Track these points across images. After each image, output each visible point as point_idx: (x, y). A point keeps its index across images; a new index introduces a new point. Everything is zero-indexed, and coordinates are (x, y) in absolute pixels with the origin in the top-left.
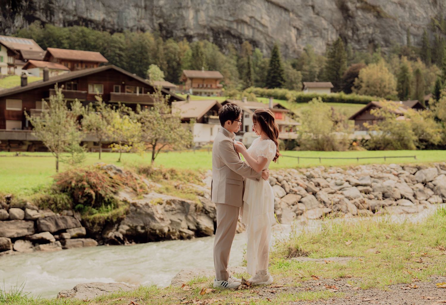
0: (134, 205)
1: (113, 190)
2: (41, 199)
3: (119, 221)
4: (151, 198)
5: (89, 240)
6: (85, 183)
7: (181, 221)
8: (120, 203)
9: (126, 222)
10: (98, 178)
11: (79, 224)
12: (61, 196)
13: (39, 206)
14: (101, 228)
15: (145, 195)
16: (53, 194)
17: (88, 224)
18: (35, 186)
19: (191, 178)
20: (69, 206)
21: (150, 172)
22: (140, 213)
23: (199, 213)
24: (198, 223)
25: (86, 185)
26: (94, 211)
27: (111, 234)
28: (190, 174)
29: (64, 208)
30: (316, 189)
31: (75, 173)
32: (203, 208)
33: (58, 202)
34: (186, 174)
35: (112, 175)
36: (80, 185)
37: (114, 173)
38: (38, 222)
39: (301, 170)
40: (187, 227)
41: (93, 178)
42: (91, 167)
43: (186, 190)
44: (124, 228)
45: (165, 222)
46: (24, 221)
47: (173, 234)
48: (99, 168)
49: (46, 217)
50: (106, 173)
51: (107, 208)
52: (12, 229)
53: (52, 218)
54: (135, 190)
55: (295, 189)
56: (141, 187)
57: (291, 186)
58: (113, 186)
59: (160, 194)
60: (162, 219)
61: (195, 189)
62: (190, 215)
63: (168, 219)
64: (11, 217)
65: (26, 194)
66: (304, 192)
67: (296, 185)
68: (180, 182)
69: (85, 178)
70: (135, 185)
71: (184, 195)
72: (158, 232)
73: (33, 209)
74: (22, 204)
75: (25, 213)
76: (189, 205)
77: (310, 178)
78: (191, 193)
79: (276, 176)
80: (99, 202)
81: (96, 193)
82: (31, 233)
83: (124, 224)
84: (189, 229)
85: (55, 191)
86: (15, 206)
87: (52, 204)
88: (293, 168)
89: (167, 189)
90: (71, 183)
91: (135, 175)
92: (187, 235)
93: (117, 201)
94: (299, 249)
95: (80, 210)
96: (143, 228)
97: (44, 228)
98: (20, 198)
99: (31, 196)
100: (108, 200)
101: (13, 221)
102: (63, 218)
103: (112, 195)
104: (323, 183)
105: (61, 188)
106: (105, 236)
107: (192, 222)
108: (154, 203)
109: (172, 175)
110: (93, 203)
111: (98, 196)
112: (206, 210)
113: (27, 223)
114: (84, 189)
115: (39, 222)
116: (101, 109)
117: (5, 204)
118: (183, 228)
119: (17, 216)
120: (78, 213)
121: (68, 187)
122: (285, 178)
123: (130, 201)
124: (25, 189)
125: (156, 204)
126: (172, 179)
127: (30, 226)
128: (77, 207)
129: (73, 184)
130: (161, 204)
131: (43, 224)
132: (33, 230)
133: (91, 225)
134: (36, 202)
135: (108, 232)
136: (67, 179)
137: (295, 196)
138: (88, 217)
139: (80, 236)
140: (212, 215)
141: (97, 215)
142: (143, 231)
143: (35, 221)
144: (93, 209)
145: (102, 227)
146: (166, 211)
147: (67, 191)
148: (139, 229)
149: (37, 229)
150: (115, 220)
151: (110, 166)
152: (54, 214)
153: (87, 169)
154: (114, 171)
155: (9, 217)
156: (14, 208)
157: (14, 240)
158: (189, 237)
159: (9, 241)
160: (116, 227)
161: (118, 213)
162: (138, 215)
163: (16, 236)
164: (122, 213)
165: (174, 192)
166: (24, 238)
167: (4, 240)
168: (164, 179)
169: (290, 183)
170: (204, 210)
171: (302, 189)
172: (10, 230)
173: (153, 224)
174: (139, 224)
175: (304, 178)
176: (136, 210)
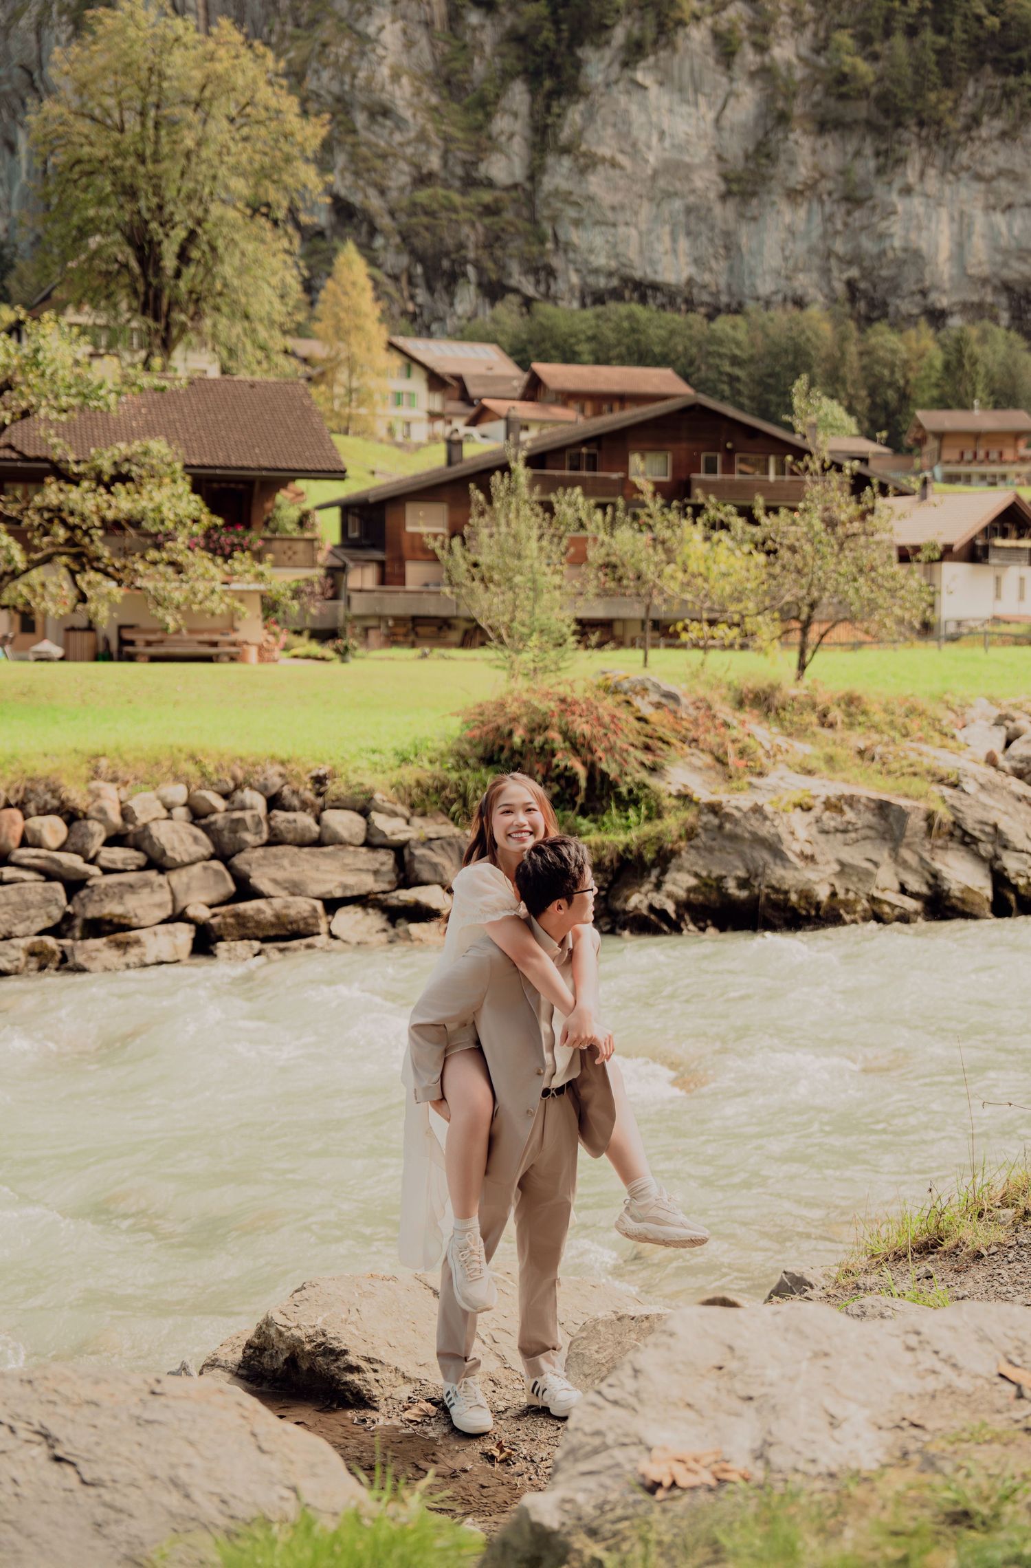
0: (714, 809)
1: (648, 759)
2: (419, 784)
3: (665, 858)
4: (774, 791)
6: (554, 735)
7: (876, 864)
8: (668, 802)
9: (687, 865)
10: (598, 719)
12: (478, 775)
13: (412, 806)
14: (606, 880)
15: (755, 780)
16: (457, 768)
18: (405, 744)
19: (913, 725)
21: (777, 701)
22: (734, 838)
23: (940, 842)
24: (935, 875)
25: (559, 741)
26: (584, 823)
27: (638, 900)
28: (912, 711)
31: (526, 703)
32: (956, 824)
33: (471, 795)
34: (901, 711)
35: (648, 711)
36: (539, 740)
37: (652, 704)
38: (406, 852)
40: (897, 887)
41: (579, 720)
42: (580, 685)
43: (894, 766)
44: (680, 882)
45: (821, 867)
46: (364, 850)
47: (848, 904)
48: (607, 689)
49: (431, 840)
50: (628, 703)
51: (627, 818)
52: (326, 872)
53: (450, 844)
54: (721, 761)
56: (742, 753)
58: (647, 748)
59: (805, 778)
60: (810, 859)
61: (927, 763)
62: (908, 846)
63: (831, 858)
64: (326, 838)
65: (375, 768)
68: (875, 737)
69: (555, 720)
70: (722, 745)
71: (890, 782)
72: (794, 897)
73: (393, 814)
74: (362, 797)
75: (369, 824)
76: (903, 815)
78: (915, 774)
80: (600, 799)
81: (591, 768)
82: (386, 887)
83: (680, 869)
84: (903, 890)
85: (462, 760)
86: (338, 805)
87: (452, 802)
89: (830, 760)
90: (511, 733)
91: (725, 711)
92: (897, 911)
93: (658, 797)
96: (743, 884)
97: (426, 874)
98: (354, 779)
99: (389, 774)
100: (630, 791)
101: (330, 848)
103: (643, 776)
105: (480, 750)
106: (618, 905)
107: (915, 871)
108: (782, 806)
109: (850, 715)
110: (580, 799)
111: (598, 778)
112: (965, 833)
113: (371, 855)
114: (553, 754)
115: (412, 854)
116: (650, 516)
117: (309, 795)
118: (884, 890)
119: (345, 834)
121: (502, 749)
123: (703, 795)
124: (374, 752)
125: (790, 808)
126: (851, 726)
127: (383, 864)
129: (516, 740)
130: (806, 808)
131: (423, 860)
132: (392, 877)
134: (402, 793)
135: (626, 892)
136: (501, 721)
140: (986, 849)
141: (594, 838)
142: (744, 894)
143: (399, 850)
144: (580, 820)
145: (610, 878)
146: (826, 832)
147: (499, 761)
148: (731, 887)
149: (406, 876)
150: (649, 856)
151: (642, 682)
152: (457, 831)
153: (563, 690)
154: (655, 697)
155: (320, 834)
156: (337, 808)
157: (332, 905)
158: (905, 918)
159: (315, 910)
160: (653, 879)
161: (661, 832)
162: (727, 843)
163: (338, 893)
164: (675, 833)
165: (855, 769)
166: (363, 901)
167: (302, 906)
168: (823, 725)
170: (959, 833)
172: (321, 876)
173: (780, 871)
174: (730, 871)
176: (721, 826)
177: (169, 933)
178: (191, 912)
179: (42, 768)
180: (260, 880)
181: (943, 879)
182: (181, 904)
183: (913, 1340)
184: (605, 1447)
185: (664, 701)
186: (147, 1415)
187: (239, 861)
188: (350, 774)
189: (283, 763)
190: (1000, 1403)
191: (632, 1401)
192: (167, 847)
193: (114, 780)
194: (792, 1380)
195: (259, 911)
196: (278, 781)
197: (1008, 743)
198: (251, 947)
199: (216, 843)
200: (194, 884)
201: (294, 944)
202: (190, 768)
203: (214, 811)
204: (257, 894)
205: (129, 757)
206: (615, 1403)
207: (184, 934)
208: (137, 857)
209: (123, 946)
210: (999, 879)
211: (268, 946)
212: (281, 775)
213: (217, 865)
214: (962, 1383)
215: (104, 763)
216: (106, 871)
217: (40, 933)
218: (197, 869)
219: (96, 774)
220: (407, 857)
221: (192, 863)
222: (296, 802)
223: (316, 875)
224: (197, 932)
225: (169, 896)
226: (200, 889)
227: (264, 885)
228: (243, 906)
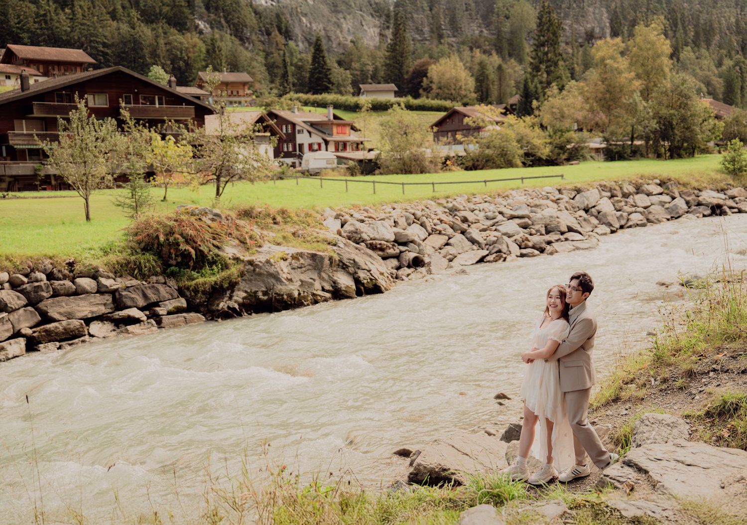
0: (251, 263)
1: (216, 243)
2: (118, 263)
3: (233, 286)
4: (270, 253)
5: (193, 315)
6: (178, 236)
7: (314, 280)
8: (229, 262)
9: (242, 288)
10: (194, 227)
11: (176, 294)
12: (144, 257)
13: (115, 273)
14: (206, 298)
15: (258, 249)
16: (132, 254)
17: (188, 293)
18: (103, 243)
19: (309, 220)
20: (158, 269)
21: (255, 213)
22: (260, 274)
23: (335, 269)
24: (334, 283)
25: (181, 240)
26: (195, 274)
27: (223, 305)
28: (308, 215)
29: (151, 274)
30: (465, 226)
31: (159, 223)
32: (340, 261)
33: (143, 266)
34: (303, 215)
35: (209, 222)
36: (171, 239)
37: (210, 219)
38: (117, 294)
39: (440, 201)
40: (321, 288)
41: (187, 229)
42: (179, 213)
43: (309, 239)
44: (239, 295)
45: (295, 283)
46: (98, 295)
47: (305, 298)
48: (189, 213)
49: (128, 287)
50: (200, 219)
51: (213, 270)
52: (83, 307)
53: (137, 288)
54: (243, 242)
55: (438, 227)
56: (251, 238)
57: (432, 224)
58: (214, 239)
59: (278, 247)
60: (290, 280)
61: (321, 236)
62: (324, 271)
63: (297, 279)
64: (79, 291)
65: (94, 257)
66: (450, 231)
67: (438, 222)
68: (297, 227)
69: (176, 230)
70: (242, 235)
71: (308, 245)
72: (285, 297)
73: (108, 277)
74: (92, 271)
75: (98, 283)
76: (322, 258)
77: (453, 211)
78: (318, 242)
79: (413, 211)
80: (201, 263)
81: (197, 249)
82: (110, 311)
83: (239, 290)
84: (323, 290)
85: (134, 250)
86: (82, 275)
87: (134, 270)
88: (428, 199)
89: (284, 238)
90: (157, 237)
91: (237, 221)
92: (323, 298)
93: (224, 260)
95: (173, 275)
96: (265, 293)
97: (129, 303)
98: (87, 263)
99: (101, 259)
100: (213, 258)
101: (83, 296)
102: (153, 287)
104: (471, 217)
105: (141, 245)
106: (214, 308)
107: (327, 281)
108: (276, 259)
109: (284, 218)
110: (191, 263)
111: (199, 253)
112: (344, 264)
113: (102, 297)
114: (178, 244)
115: (120, 294)
116: (129, 127)
117: (66, 272)
118: (317, 290)
119: (89, 288)
120: (172, 279)
121: (153, 243)
122: (423, 213)
123: (243, 258)
125: (279, 260)
126: (286, 223)
127: (107, 300)
128: (168, 271)
129: (161, 239)
130: (285, 260)
131: (126, 297)
132: (112, 306)
133: (193, 294)
134: (111, 267)
135: (217, 302)
136: (151, 231)
137: (440, 236)
138: (188, 283)
139: (178, 310)
140: (351, 270)
141: (201, 280)
142: (266, 298)
143: (113, 292)
144: (193, 273)
145: (209, 297)
146: (294, 269)
147: (152, 250)
148: (260, 295)
149: (118, 303)
150: (226, 285)
151: (204, 210)
152: (139, 282)
154: (211, 216)
155: (77, 290)
156: (82, 277)
157: (88, 321)
158: (326, 300)
159: (82, 324)
160: (228, 295)
161: (230, 275)
162: (257, 277)
163: (90, 316)
164: (236, 275)
165: (295, 241)
166: (101, 318)
167: (75, 323)
168: (275, 223)
169: (431, 220)
170: (341, 264)
171: (447, 226)
172: (80, 309)
173: (280, 287)
174: (259, 289)
175: (445, 212)
176: (254, 270)
177: (16, 343)
178: (23, 331)
180: (53, 313)
181: (338, 283)
182: (17, 329)
185: (215, 217)
187: (41, 305)
188: (85, 261)
189: (51, 258)
192: (8, 302)
195: (56, 328)
196: (50, 266)
197: (342, 226)
198: (56, 345)
199: (28, 298)
200: (21, 319)
201: (76, 340)
202: (7, 264)
203: (23, 283)
204: (54, 320)
207: (22, 342)
210: (357, 281)
211: (63, 344)
212: (51, 264)
213: (30, 308)
218: (21, 311)
220: (117, 296)
221: (19, 309)
222: (60, 276)
223: (78, 308)
224: (27, 341)
225: (11, 326)
226: (25, 322)
227: (56, 316)
228: (48, 326)
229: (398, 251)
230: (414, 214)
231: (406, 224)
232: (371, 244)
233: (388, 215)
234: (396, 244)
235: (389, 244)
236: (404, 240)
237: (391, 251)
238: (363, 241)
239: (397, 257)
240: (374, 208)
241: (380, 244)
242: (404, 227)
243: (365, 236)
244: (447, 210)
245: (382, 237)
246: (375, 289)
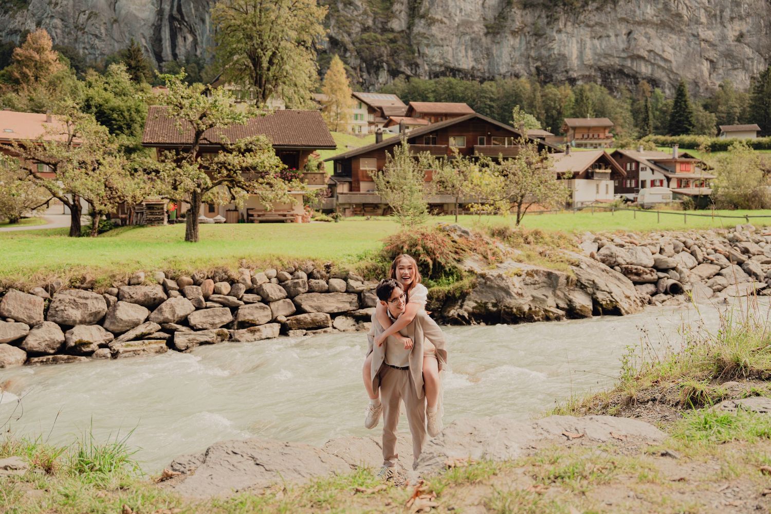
0: (483, 276)
1: (457, 257)
2: (367, 268)
3: (464, 296)
4: (506, 268)
6: (419, 248)
7: (547, 297)
8: (465, 274)
9: (472, 298)
10: (437, 241)
13: (364, 277)
15: (499, 265)
16: (381, 262)
18: (361, 253)
19: (561, 242)
21: (508, 234)
22: (491, 287)
23: (572, 288)
24: (570, 301)
25: (421, 250)
26: (432, 283)
27: (453, 312)
28: (560, 237)
30: (744, 257)
31: (408, 236)
32: (578, 281)
34: (556, 237)
35: (456, 238)
36: (413, 250)
37: (458, 235)
38: (362, 295)
39: (720, 231)
40: (555, 306)
41: (429, 242)
42: (429, 229)
43: (554, 258)
44: (470, 305)
45: (525, 298)
46: (345, 294)
47: (536, 313)
48: (440, 230)
50: (448, 235)
51: (449, 280)
52: (331, 303)
54: (485, 257)
55: (710, 257)
57: (705, 253)
58: (456, 253)
59: (518, 264)
60: (521, 295)
61: (566, 257)
62: (559, 289)
63: (529, 295)
64: (331, 289)
65: (350, 262)
66: (724, 261)
67: (713, 252)
68: (546, 247)
69: (420, 242)
70: (486, 251)
71: (552, 265)
72: (515, 310)
73: (357, 280)
74: (344, 273)
75: (347, 284)
76: (557, 277)
77: (733, 241)
78: (562, 262)
79: (683, 239)
80: (438, 273)
81: (434, 260)
82: (355, 308)
83: (469, 300)
84: (558, 307)
85: (383, 258)
86: (335, 276)
87: (379, 275)
89: (528, 256)
91: (487, 238)
92: (556, 315)
93: (460, 272)
94: (742, 365)
96: (495, 305)
97: (370, 303)
98: (341, 266)
99: (355, 264)
100: (450, 270)
101: (332, 294)
103: (455, 264)
104: (753, 248)
105: (390, 254)
106: (446, 314)
107: (562, 299)
108: (510, 274)
109: (536, 239)
110: (430, 273)
111: (437, 265)
112: (582, 284)
113: (348, 296)
114: (419, 255)
115: (364, 295)
116: (457, 162)
117: (324, 273)
118: (550, 307)
119: (338, 288)
122: (697, 242)
123: (478, 270)
124: (349, 255)
125: (513, 275)
126: (537, 243)
127: (353, 299)
130: (519, 275)
131: (368, 297)
132: (357, 304)
134: (360, 272)
135: (449, 309)
136: (398, 243)
137: (712, 266)
140: (590, 290)
141: (436, 288)
142: (495, 309)
143: (359, 294)
144: (430, 281)
145: (442, 304)
146: (527, 285)
148: (490, 306)
149: (362, 304)
150: (457, 295)
151: (454, 227)
153: (423, 231)
154: (459, 233)
155: (328, 288)
156: (335, 278)
157: (334, 315)
158: (558, 318)
159: (327, 317)
160: (459, 304)
161: (462, 286)
162: (488, 290)
163: (336, 311)
164: (468, 286)
165: (538, 260)
166: (345, 314)
167: (322, 316)
168: (525, 243)
169: (704, 249)
170: (579, 284)
171: (722, 256)
172: (329, 304)
173: (509, 300)
174: (490, 301)
175: (724, 242)
176: (486, 283)
177: (271, 327)
178: (279, 319)
179: (221, 263)
180: (305, 306)
181: (573, 302)
182: (275, 316)
183: (535, 426)
184: (434, 457)
185: (462, 234)
186: (285, 452)
187: (297, 299)
188: (340, 265)
189: (313, 260)
190: (561, 441)
191: (442, 443)
192: (269, 293)
193: (248, 268)
194: (494, 436)
195: (305, 318)
196: (312, 267)
197: (599, 249)
198: (302, 332)
199: (288, 292)
200: (280, 308)
201: (319, 331)
202: (277, 263)
203: (287, 279)
204: (304, 312)
205: (254, 259)
206: (437, 444)
207: (276, 327)
208: (259, 298)
209: (253, 332)
210: (595, 302)
211: (309, 332)
212: (313, 265)
213: (288, 300)
214: (550, 437)
215: (244, 261)
216: (246, 303)
217: (221, 327)
218: (281, 302)
219: (241, 266)
220: (362, 297)
221: (279, 300)
222: (319, 276)
223: (327, 304)
224: (281, 326)
225: (270, 313)
226: (282, 310)
227: (307, 308)
228: (299, 316)
229: (655, 277)
230: (684, 243)
231: (673, 251)
232: (626, 268)
233: (654, 242)
234: (655, 270)
235: (646, 270)
236: (664, 267)
237: (648, 277)
238: (618, 265)
239: (655, 283)
240: (641, 234)
241: (636, 269)
242: (670, 254)
243: (620, 260)
244: (726, 240)
245: (639, 262)
246: (615, 311)
